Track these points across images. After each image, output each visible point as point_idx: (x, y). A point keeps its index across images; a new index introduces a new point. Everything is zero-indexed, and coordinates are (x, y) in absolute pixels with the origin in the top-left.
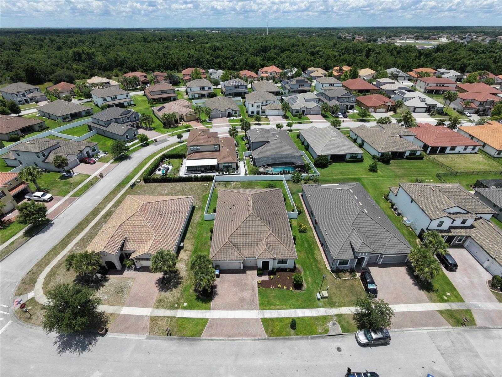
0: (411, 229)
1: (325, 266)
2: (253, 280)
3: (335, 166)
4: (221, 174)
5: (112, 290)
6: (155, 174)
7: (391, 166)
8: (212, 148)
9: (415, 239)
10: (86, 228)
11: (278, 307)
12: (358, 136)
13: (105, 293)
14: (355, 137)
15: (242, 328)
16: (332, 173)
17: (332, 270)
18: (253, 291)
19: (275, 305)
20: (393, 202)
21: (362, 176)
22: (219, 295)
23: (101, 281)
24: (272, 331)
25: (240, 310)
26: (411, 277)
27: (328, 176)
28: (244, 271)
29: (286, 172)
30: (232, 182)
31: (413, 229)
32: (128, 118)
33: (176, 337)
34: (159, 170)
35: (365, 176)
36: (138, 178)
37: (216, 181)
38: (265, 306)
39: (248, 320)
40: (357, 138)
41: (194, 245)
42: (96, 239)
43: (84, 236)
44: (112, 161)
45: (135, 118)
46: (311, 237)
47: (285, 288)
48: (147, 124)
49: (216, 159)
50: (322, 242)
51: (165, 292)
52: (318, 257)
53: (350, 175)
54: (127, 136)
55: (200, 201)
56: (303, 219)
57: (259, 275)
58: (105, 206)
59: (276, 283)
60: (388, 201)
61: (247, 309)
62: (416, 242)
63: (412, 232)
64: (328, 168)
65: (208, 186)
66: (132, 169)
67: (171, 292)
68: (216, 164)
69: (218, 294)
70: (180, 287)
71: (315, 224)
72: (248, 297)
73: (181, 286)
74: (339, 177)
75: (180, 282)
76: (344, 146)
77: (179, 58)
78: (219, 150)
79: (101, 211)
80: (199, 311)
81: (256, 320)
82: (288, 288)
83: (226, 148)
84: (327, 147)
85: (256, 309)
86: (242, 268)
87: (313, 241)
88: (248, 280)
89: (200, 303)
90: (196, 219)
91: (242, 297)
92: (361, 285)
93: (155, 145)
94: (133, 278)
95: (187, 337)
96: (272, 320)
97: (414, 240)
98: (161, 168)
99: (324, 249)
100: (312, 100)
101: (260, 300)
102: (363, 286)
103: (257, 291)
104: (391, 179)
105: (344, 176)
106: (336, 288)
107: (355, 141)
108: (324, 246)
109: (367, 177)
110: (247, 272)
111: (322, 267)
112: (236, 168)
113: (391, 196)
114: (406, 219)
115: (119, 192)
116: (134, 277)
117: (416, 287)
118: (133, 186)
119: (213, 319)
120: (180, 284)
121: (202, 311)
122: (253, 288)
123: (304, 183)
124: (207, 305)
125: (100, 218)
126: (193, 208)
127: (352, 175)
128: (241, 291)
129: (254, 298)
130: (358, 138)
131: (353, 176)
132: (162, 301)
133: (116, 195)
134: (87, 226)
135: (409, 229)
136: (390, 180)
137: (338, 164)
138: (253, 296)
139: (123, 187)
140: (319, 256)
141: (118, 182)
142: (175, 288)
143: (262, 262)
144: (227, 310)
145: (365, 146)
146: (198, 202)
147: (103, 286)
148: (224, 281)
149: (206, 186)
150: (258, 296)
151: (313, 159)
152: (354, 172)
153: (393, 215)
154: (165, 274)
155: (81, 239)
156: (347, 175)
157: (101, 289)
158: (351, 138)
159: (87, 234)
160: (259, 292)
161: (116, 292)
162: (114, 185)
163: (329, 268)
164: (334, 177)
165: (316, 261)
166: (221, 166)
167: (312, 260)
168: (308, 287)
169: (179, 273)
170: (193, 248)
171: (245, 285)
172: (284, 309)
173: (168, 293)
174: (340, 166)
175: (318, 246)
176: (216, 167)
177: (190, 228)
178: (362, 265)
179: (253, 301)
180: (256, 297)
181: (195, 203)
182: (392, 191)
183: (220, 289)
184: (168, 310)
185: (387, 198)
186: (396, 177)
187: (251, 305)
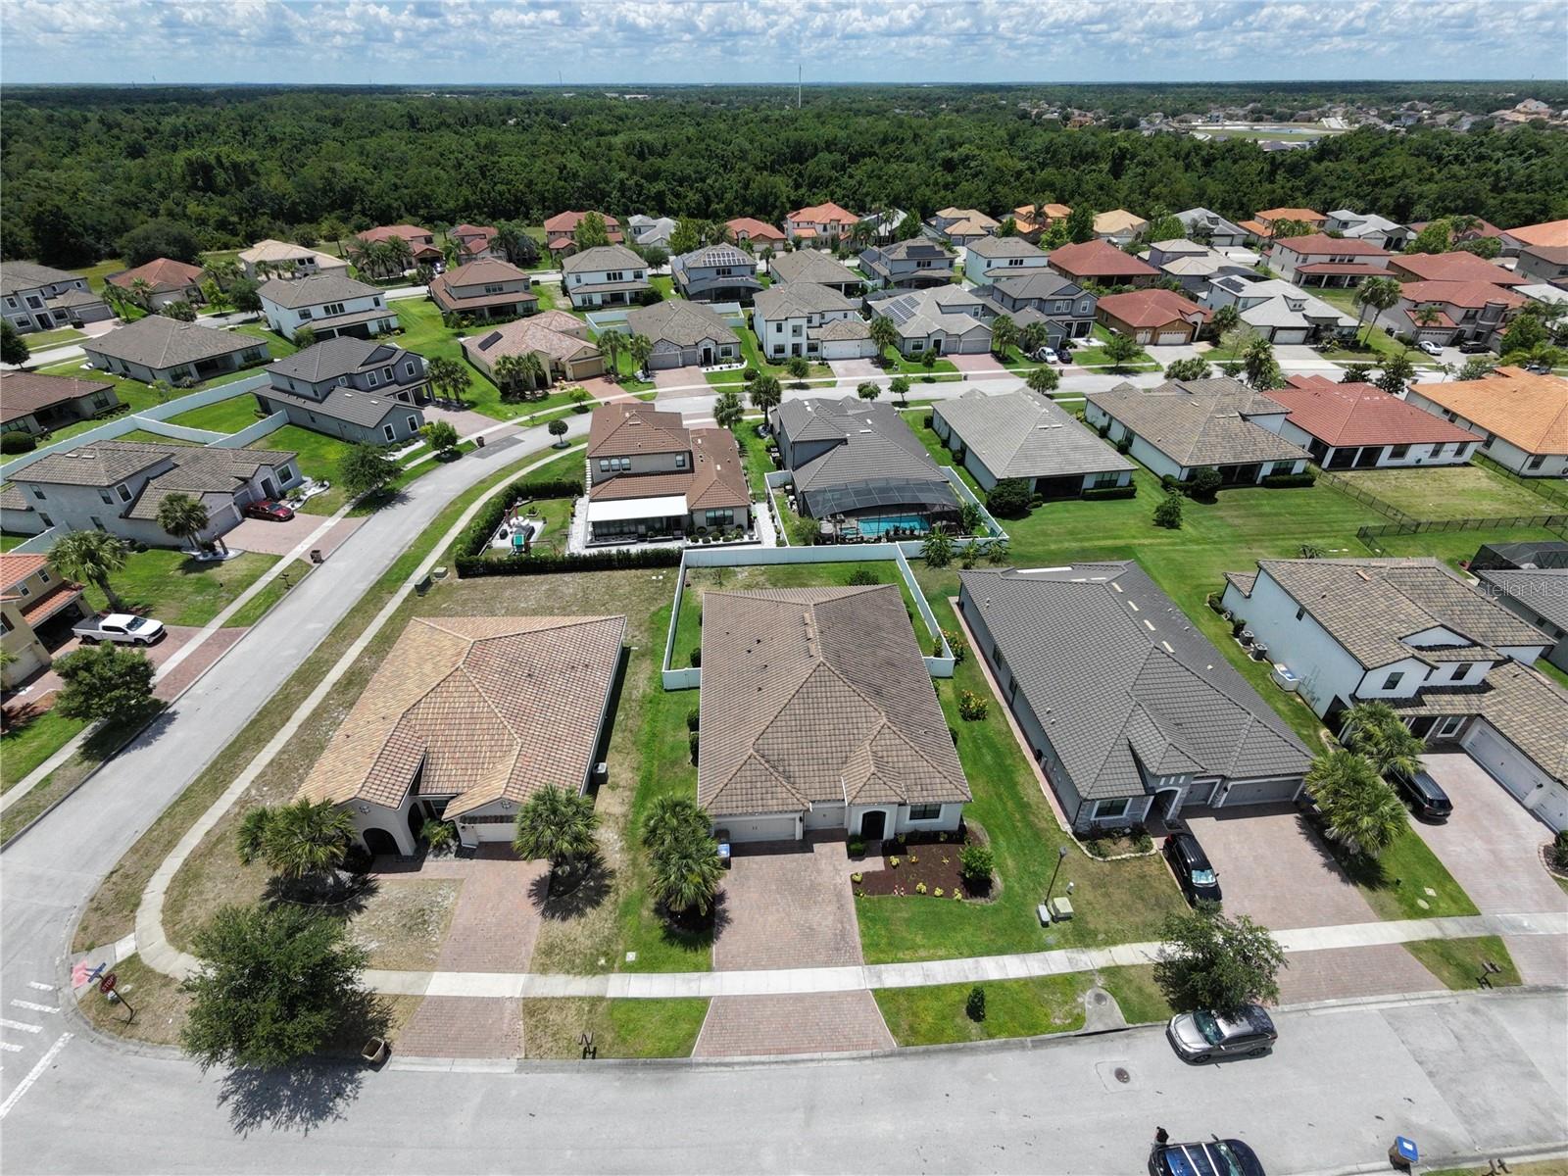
0: (1299, 700)
1: (1054, 819)
2: (837, 871)
3: (1052, 512)
4: (700, 543)
5: (392, 920)
6: (489, 547)
7: (1219, 509)
8: (670, 463)
9: (1316, 730)
10: (283, 725)
11: (922, 953)
12: (1111, 418)
13: (369, 931)
14: (1102, 422)
15: (818, 1024)
16: (1044, 534)
17: (1074, 833)
18: (841, 907)
19: (914, 947)
20: (1239, 617)
21: (1136, 541)
22: (736, 922)
23: (352, 892)
24: (911, 1027)
25: (806, 966)
26: (1315, 845)
27: (1033, 544)
28: (804, 845)
29: (904, 532)
30: (736, 569)
31: (1308, 698)
32: (387, 371)
33: (611, 1061)
34: (504, 536)
35: (1147, 542)
36: (439, 563)
37: (687, 567)
38: (882, 951)
39: (833, 998)
40: (1109, 425)
41: (638, 769)
42: (327, 761)
43: (282, 752)
44: (347, 509)
45: (411, 371)
46: (999, 733)
47: (938, 892)
48: (450, 390)
49: (684, 497)
50: (1036, 748)
51: (564, 919)
52: (1029, 794)
53: (1098, 539)
54: (388, 430)
55: (643, 628)
56: (972, 678)
57: (855, 855)
58: (341, 655)
59: (908, 878)
60: (1223, 616)
61: (827, 964)
62: (1319, 738)
63: (1303, 709)
64: (1030, 518)
65: (665, 583)
66: (413, 535)
67: (583, 920)
68: (686, 512)
69: (731, 920)
70: (607, 901)
71: (1012, 690)
72: (827, 926)
73: (613, 899)
74: (1066, 545)
75: (609, 887)
76: (1076, 448)
77: (531, 181)
78: (692, 470)
79: (328, 671)
80: (678, 975)
81: (858, 995)
82: (948, 894)
83: (713, 463)
84: (1024, 454)
85: (855, 963)
86: (799, 835)
87: (1009, 744)
88: (819, 872)
89: (677, 951)
90: (636, 687)
91: (809, 928)
92: (1167, 874)
93: (481, 456)
94: (455, 881)
95: (648, 1061)
96: (908, 993)
97: (1312, 732)
98: (509, 530)
99: (1044, 770)
100: (961, 309)
101: (863, 935)
102: (1175, 878)
103: (852, 907)
104: (1224, 547)
105: (1081, 540)
106: (1095, 887)
107: (1103, 433)
108: (1044, 760)
109: (1151, 545)
110: (816, 846)
111: (1043, 825)
112: (745, 523)
113: (1231, 601)
114: (1284, 669)
115: (381, 610)
116: (457, 877)
117: (1335, 876)
118: (423, 588)
119: (725, 1000)
120: (607, 893)
121: (687, 975)
122: (839, 896)
123: (961, 565)
124: (699, 957)
125: (328, 694)
126: (625, 653)
127: (1105, 538)
128: (802, 907)
129: (843, 928)
130: (1114, 424)
131: (1109, 543)
132: (557, 951)
133: (373, 617)
134: (288, 719)
135: (1293, 700)
136: (1221, 550)
137: (1058, 505)
138: (842, 923)
139: (393, 592)
140: (1031, 792)
141: (374, 578)
142: (593, 908)
143: (864, 815)
144: (765, 968)
145: (1137, 447)
146: (637, 633)
147: (360, 909)
148: (747, 878)
149: (658, 581)
150: (856, 922)
151: (980, 492)
152: (1112, 530)
153: (1243, 657)
154: (557, 865)
155: (272, 761)
156: (1091, 539)
157: (357, 918)
158: (1092, 424)
159: (288, 743)
160: (858, 910)
161: (405, 925)
162: (362, 587)
163: (1067, 828)
164: (1053, 547)
165: (1024, 807)
166: (700, 520)
167: (1010, 804)
168: (1009, 889)
169: (602, 859)
170: (638, 779)
171: (814, 889)
172: (941, 958)
173: (572, 922)
174: (1068, 511)
175: (1024, 758)
176: (685, 524)
177: (620, 716)
178: (1167, 813)
179: (843, 937)
180: (852, 926)
181: (629, 637)
182: (1234, 585)
183: (737, 903)
184: (578, 977)
185: (1217, 607)
186: (1240, 542)
187: (837, 950)
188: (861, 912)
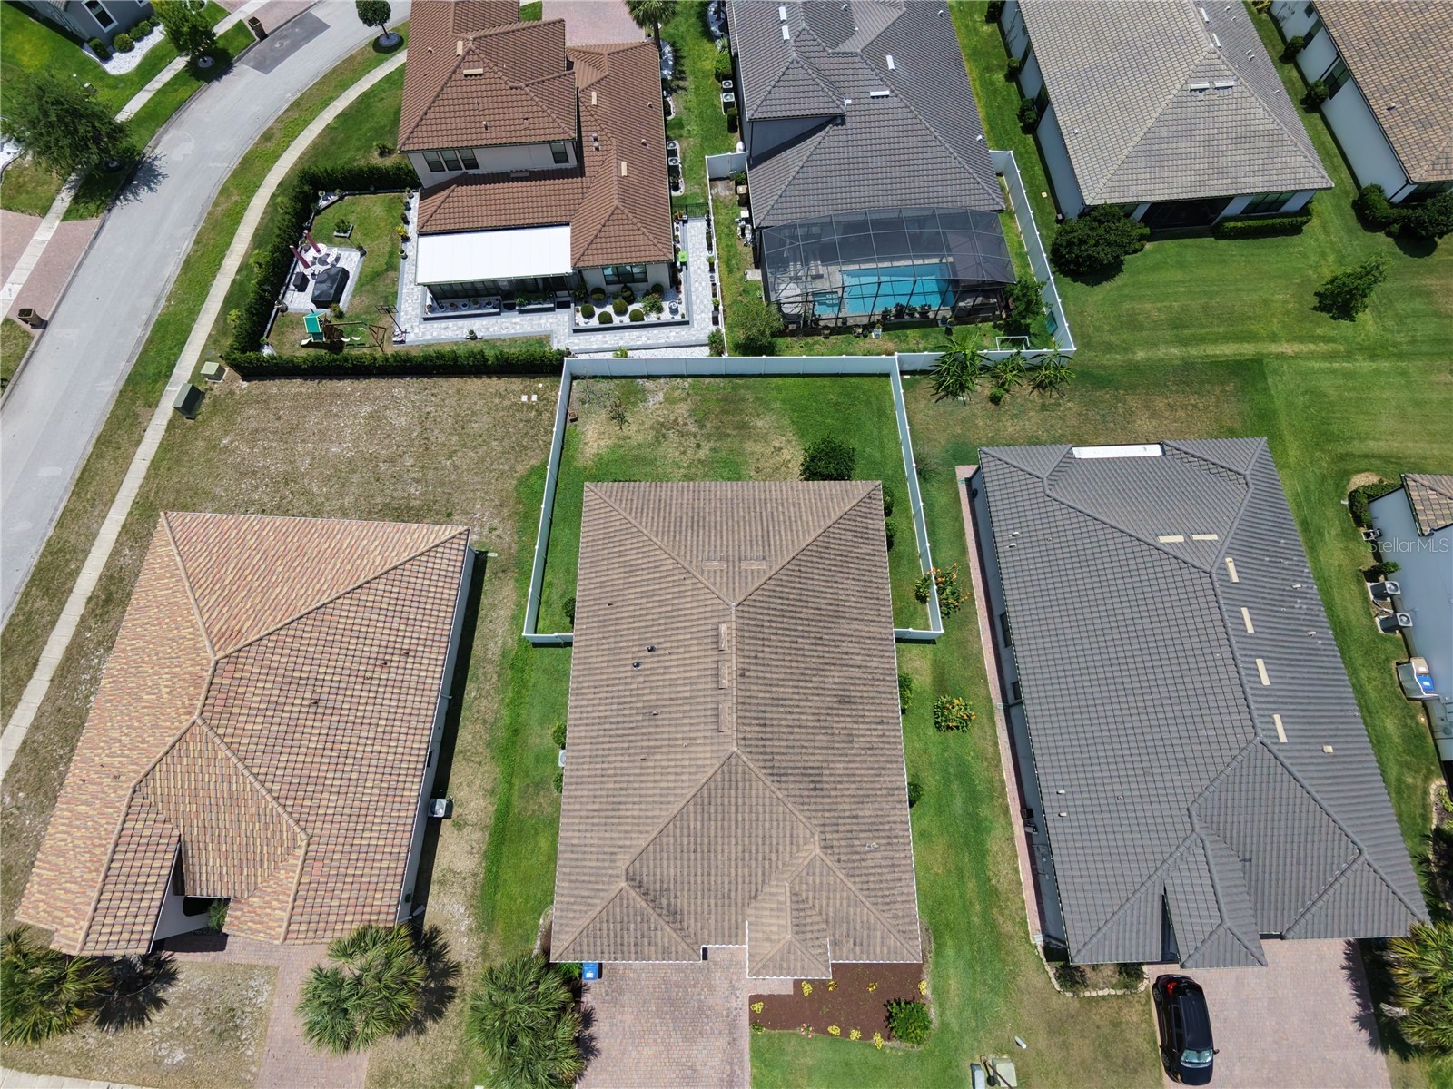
0: (1423, 719)
1: (1024, 923)
2: (733, 989)
3: (1155, 268)
4: (594, 322)
5: (198, 1022)
6: (284, 310)
7: (1431, 271)
8: (544, 160)
9: (1427, 778)
16: (1132, 323)
17: (1047, 949)
18: (733, 1042)
21: (1274, 348)
22: (604, 1054)
23: (146, 979)
26: (1357, 988)
27: (1110, 348)
29: (912, 315)
30: (649, 384)
34: (302, 287)
35: (1288, 348)
37: (574, 378)
44: (64, 199)
46: (981, 756)
49: (567, 231)
51: (400, 1035)
52: (999, 872)
53: (1216, 340)
55: (505, 512)
56: (962, 644)
58: (91, 537)
59: (820, 1008)
60: (1363, 530)
62: (1426, 793)
63: (1421, 737)
64: (1120, 280)
65: (539, 413)
68: (570, 271)
69: (598, 1051)
70: (451, 1011)
71: (1012, 696)
73: (458, 1009)
74: (1162, 352)
75: (453, 989)
78: (579, 171)
83: (613, 155)
84: (1149, 155)
87: (991, 781)
98: (308, 272)
99: (1029, 837)
101: (755, 1083)
102: (1157, 1028)
103: (746, 1043)
104: (1412, 367)
105: (1184, 342)
106: (1052, 1032)
107: (1290, 53)
109: (1296, 357)
111: (1008, 928)
112: (665, 279)
113: (1388, 511)
114: (1423, 669)
115: (138, 443)
118: (192, 402)
120: (452, 998)
122: (733, 1025)
123: (987, 392)
127: (1227, 338)
129: (733, 1071)
131: (1227, 350)
133: (129, 459)
136: (1404, 373)
137: (1170, 245)
138: (731, 1064)
139: (152, 404)
140: (1004, 869)
141: (123, 367)
145: (1342, 107)
146: (496, 522)
147: (158, 1003)
148: (621, 992)
149: (530, 407)
150: (748, 1065)
151: (1050, 208)
152: (1244, 318)
153: (1365, 621)
156: (1202, 340)
157: (157, 1017)
160: (753, 1050)
162: (109, 387)
163: (1038, 940)
164: (1140, 355)
165: (990, 894)
166: (594, 279)
167: (971, 885)
168: (944, 1026)
169: (445, 946)
174: (1182, 265)
176: (574, 283)
177: (471, 692)
180: (742, 1069)
181: (485, 532)
183: (606, 1029)
185: (1359, 510)
186: (1441, 355)
188: (757, 1052)
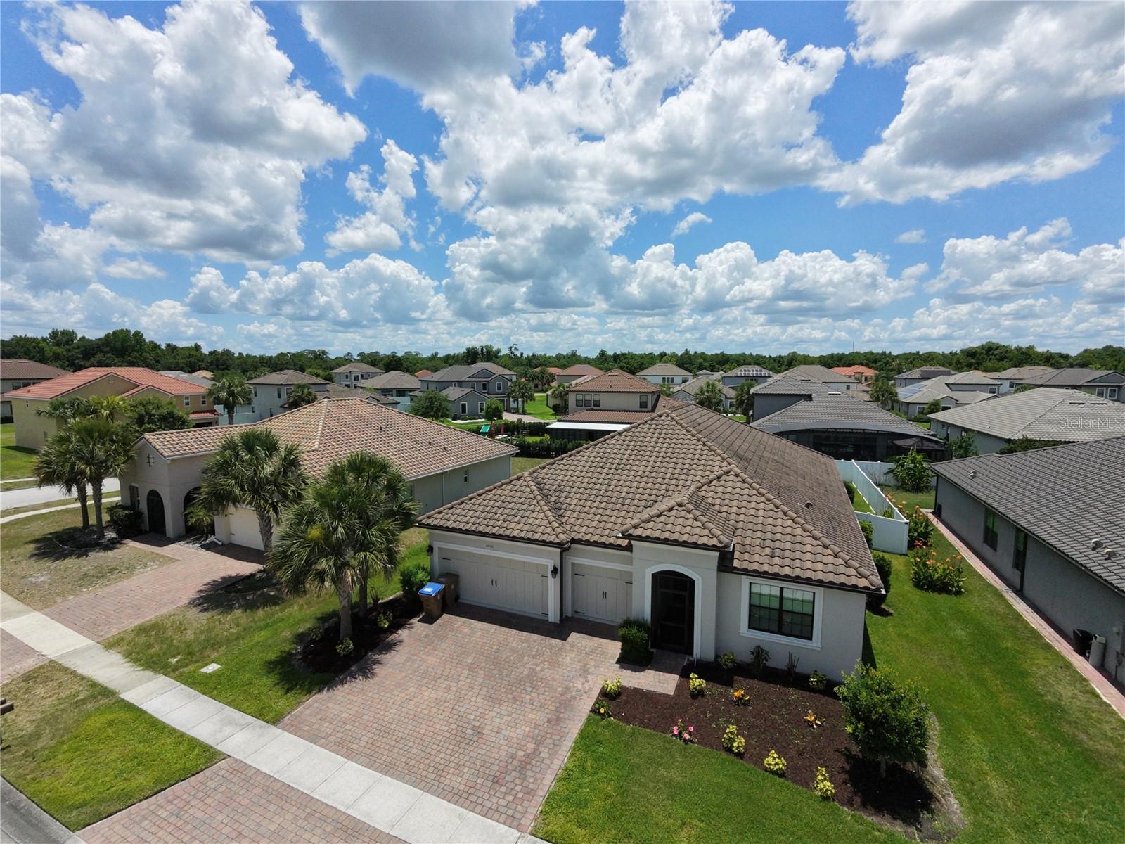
8: (632, 402)
13: (58, 570)
18: (556, 721)
22: (376, 680)
28: (560, 629)
32: (484, 385)
38: (583, 823)
45: (499, 388)
47: (773, 760)
51: (205, 610)
54: (464, 406)
57: (632, 659)
61: (456, 797)
67: (219, 617)
69: (373, 675)
70: (264, 611)
72: (508, 739)
73: (272, 612)
75: (285, 601)
78: (652, 411)
80: (228, 709)
82: (799, 774)
84: (1048, 421)
85: (512, 821)
86: (553, 616)
91: (475, 729)
94: (171, 559)
100: (975, 387)
101: (566, 776)
103: (574, 728)
108: (1095, 644)
110: (574, 637)
116: (179, 557)
119: (241, 769)
120: (276, 605)
121: (238, 715)
122: (565, 704)
124: (280, 702)
129: (536, 752)
132: (153, 633)
138: (539, 742)
143: (655, 576)
147: (82, 556)
154: (264, 571)
157: (69, 560)
160: (583, 735)
161: (85, 574)
173: (208, 615)
175: (1047, 647)
179: (524, 765)
180: (553, 755)
184: (129, 663)
187: (496, 781)
188: (586, 740)
